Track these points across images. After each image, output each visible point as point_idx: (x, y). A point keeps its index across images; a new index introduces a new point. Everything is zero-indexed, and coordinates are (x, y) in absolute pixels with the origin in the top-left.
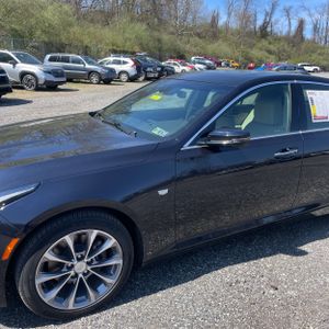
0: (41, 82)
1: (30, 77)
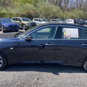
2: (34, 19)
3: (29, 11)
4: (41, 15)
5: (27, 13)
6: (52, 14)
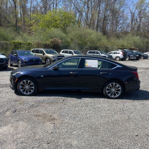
2: (62, 51)
3: (55, 40)
4: (72, 45)
5: (52, 42)
6: (90, 43)
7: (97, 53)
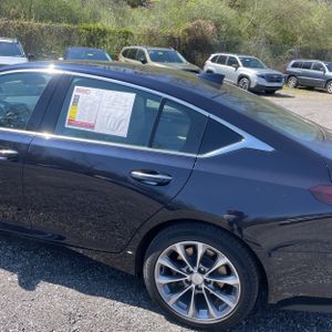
0: (252, 86)
1: (245, 80)
2: (213, 56)
3: (199, 25)
5: (188, 30)
6: (306, 38)
7: (318, 68)
